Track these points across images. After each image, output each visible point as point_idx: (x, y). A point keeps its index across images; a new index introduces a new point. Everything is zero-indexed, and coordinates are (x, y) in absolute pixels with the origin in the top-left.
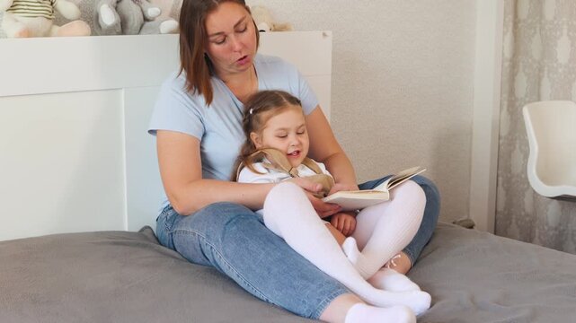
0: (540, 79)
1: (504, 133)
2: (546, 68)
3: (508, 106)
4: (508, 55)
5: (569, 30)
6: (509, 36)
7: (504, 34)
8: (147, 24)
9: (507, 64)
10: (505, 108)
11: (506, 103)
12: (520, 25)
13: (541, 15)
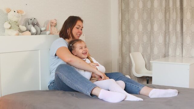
0: (130, 47)
1: (120, 63)
2: (132, 44)
3: (121, 55)
4: (120, 41)
5: (137, 34)
6: (120, 36)
7: (119, 35)
8: (42, 32)
9: (120, 43)
10: (120, 56)
11: (120, 54)
12: (123, 32)
13: (129, 30)
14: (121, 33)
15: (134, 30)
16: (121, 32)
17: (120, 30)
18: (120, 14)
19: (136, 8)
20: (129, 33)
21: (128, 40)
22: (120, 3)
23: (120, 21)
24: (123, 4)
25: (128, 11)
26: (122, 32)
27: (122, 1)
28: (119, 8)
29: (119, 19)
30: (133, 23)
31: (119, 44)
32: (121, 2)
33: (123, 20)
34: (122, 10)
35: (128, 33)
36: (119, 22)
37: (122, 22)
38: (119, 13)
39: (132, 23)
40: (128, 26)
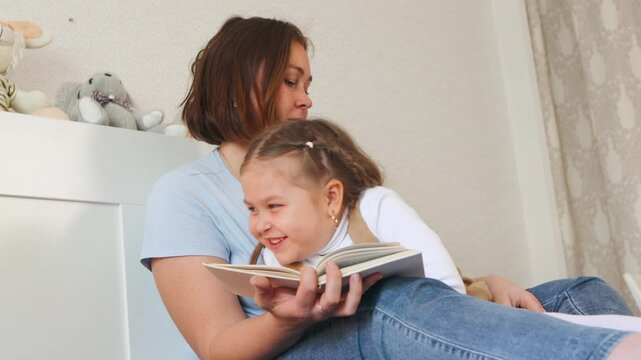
7: (560, 216)
12: (576, 204)
14: (566, 209)
15: (624, 179)
16: (565, 203)
17: (563, 194)
18: (552, 123)
19: (619, 77)
20: (604, 203)
21: (603, 237)
22: (544, 78)
23: (557, 155)
24: (558, 84)
25: (586, 107)
26: (571, 202)
27: (553, 71)
28: (542, 97)
29: (549, 145)
30: (615, 148)
31: (566, 256)
32: (549, 73)
33: (565, 152)
34: (555, 107)
35: (598, 202)
36: (551, 157)
37: (563, 159)
38: (546, 120)
39: (611, 146)
40: (597, 172)
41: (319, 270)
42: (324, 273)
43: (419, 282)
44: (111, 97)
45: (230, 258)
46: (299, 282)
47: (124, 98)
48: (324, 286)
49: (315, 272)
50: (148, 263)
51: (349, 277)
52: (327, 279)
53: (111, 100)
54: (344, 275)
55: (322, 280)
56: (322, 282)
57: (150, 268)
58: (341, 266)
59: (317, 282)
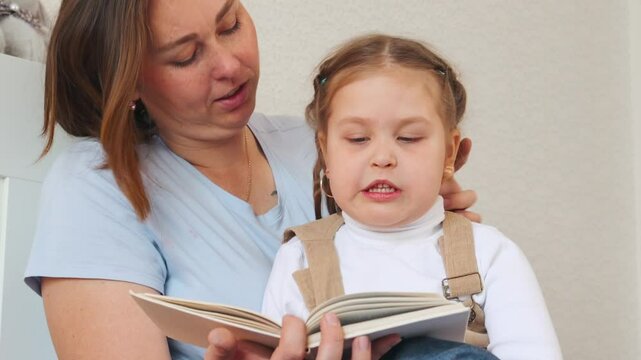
41: (311, 324)
42: (317, 330)
43: (456, 351)
44: (14, 7)
45: (165, 286)
46: (277, 340)
47: (34, 10)
48: (315, 350)
49: (305, 327)
50: (37, 283)
51: (352, 339)
52: (322, 341)
53: (13, 12)
54: (348, 336)
55: (315, 341)
56: (312, 345)
57: (40, 292)
58: (345, 322)
59: (307, 343)
